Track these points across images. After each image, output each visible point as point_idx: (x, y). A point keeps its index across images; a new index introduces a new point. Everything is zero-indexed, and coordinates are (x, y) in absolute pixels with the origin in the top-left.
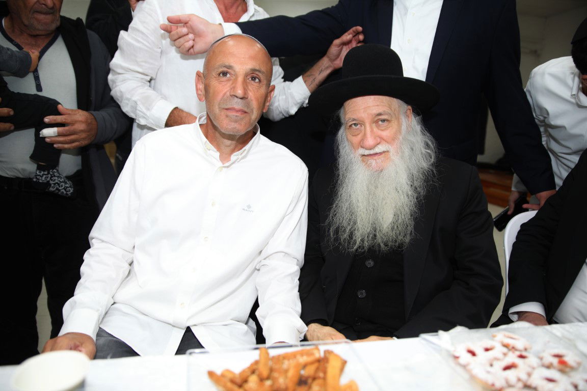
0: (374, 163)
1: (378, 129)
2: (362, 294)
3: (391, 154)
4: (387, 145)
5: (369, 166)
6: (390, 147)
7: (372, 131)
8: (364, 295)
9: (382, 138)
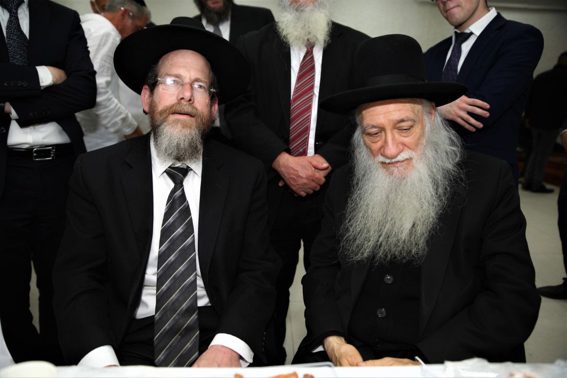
0: (396, 170)
1: (400, 135)
2: (382, 313)
3: (414, 161)
4: (410, 151)
5: (391, 174)
6: (414, 153)
7: (394, 139)
8: (385, 314)
9: (404, 145)
